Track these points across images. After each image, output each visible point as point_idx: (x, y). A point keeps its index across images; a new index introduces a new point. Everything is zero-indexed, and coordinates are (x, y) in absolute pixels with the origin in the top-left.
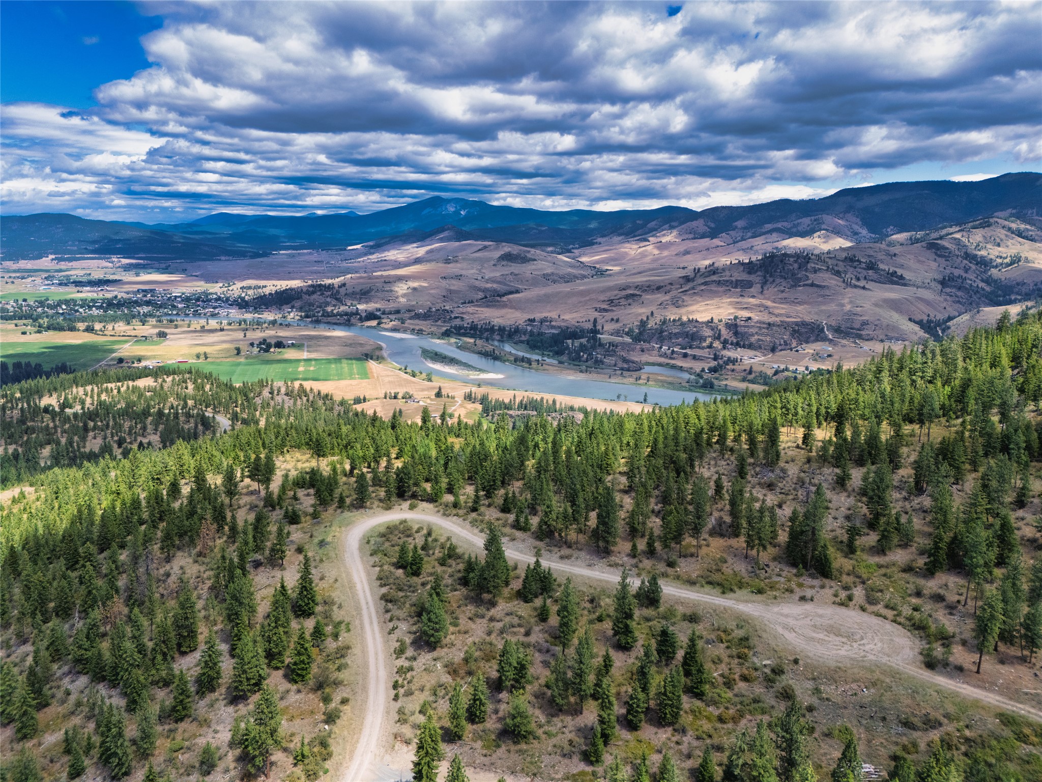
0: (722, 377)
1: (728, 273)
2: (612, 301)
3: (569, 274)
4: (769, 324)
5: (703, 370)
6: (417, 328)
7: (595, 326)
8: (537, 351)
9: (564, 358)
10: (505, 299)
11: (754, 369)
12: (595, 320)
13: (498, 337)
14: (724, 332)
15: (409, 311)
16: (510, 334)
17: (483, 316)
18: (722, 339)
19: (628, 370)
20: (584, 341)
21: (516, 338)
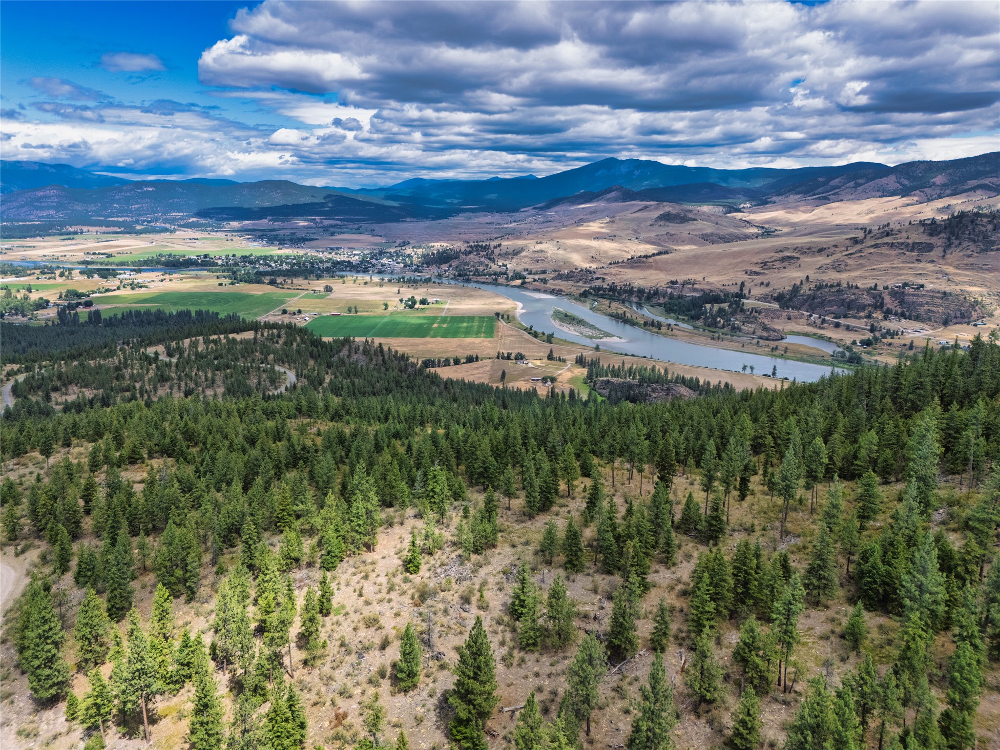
0: (875, 352)
1: (904, 235)
2: (765, 263)
3: (730, 235)
4: (945, 293)
5: (854, 343)
6: (557, 288)
7: (741, 290)
8: (673, 315)
9: (700, 323)
10: (651, 260)
11: (916, 344)
12: (743, 284)
13: (634, 299)
14: (887, 299)
15: (555, 271)
16: (647, 296)
17: (625, 278)
18: (885, 308)
19: (767, 339)
20: (725, 306)
21: (654, 301)
